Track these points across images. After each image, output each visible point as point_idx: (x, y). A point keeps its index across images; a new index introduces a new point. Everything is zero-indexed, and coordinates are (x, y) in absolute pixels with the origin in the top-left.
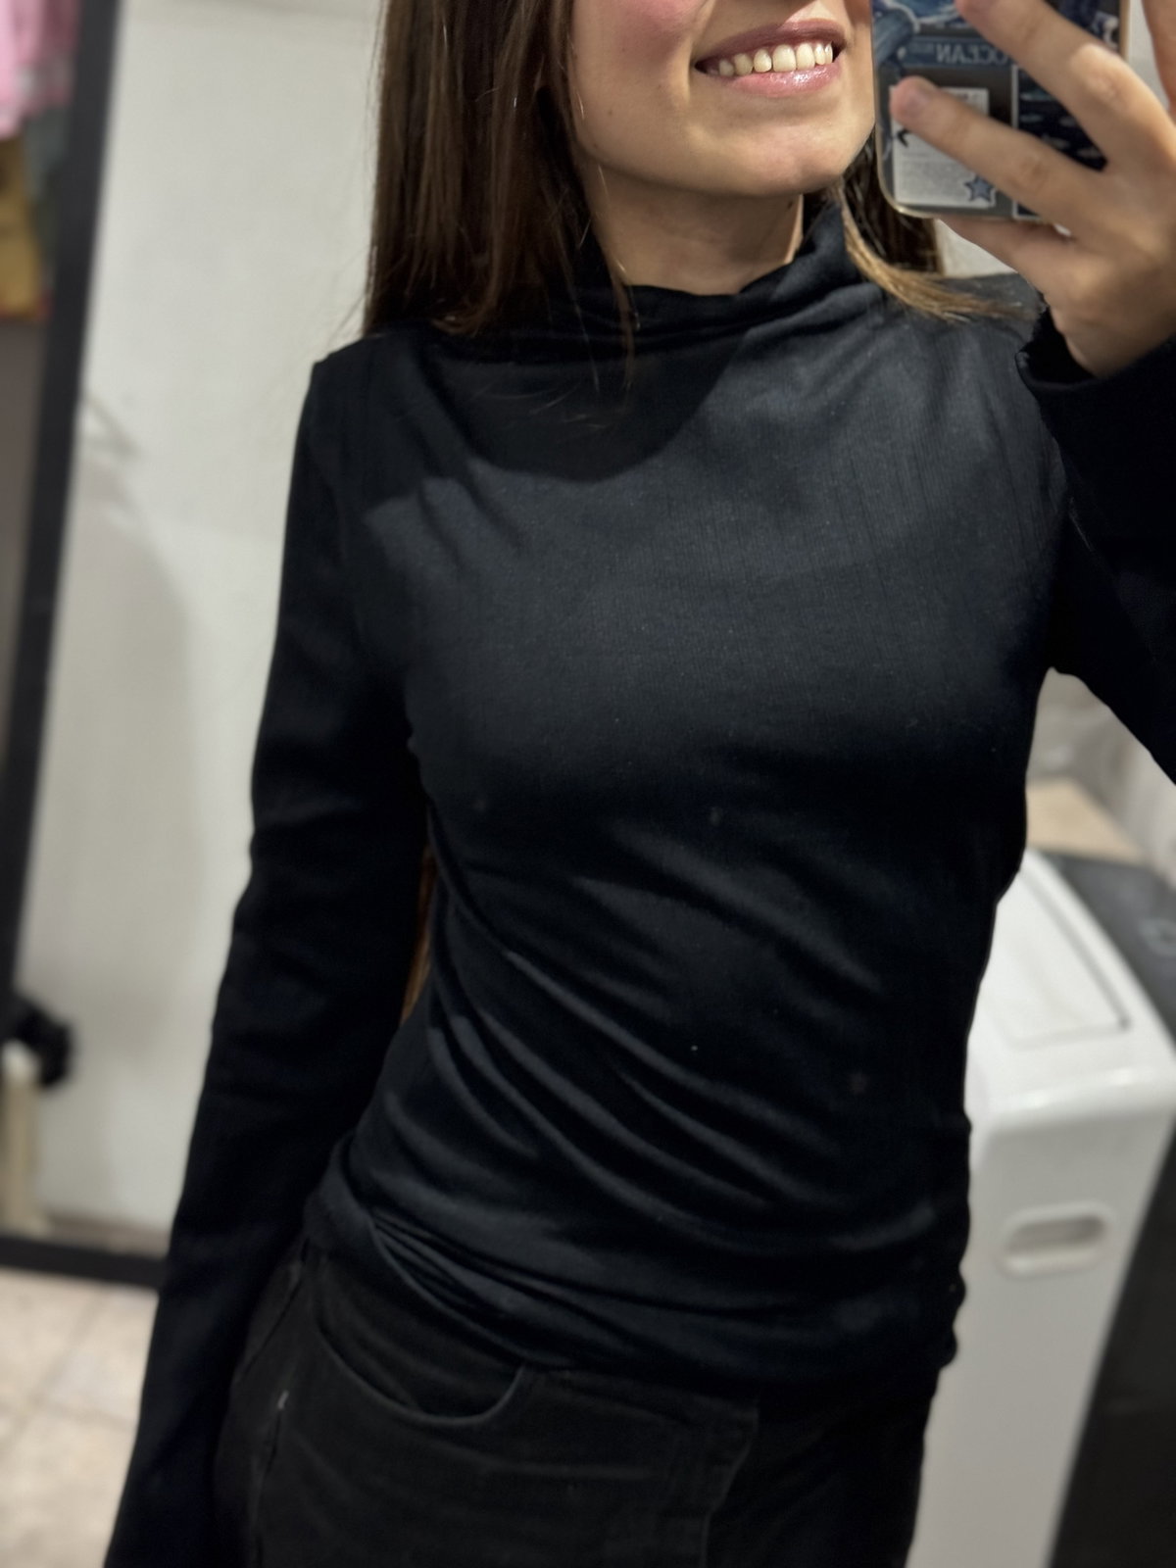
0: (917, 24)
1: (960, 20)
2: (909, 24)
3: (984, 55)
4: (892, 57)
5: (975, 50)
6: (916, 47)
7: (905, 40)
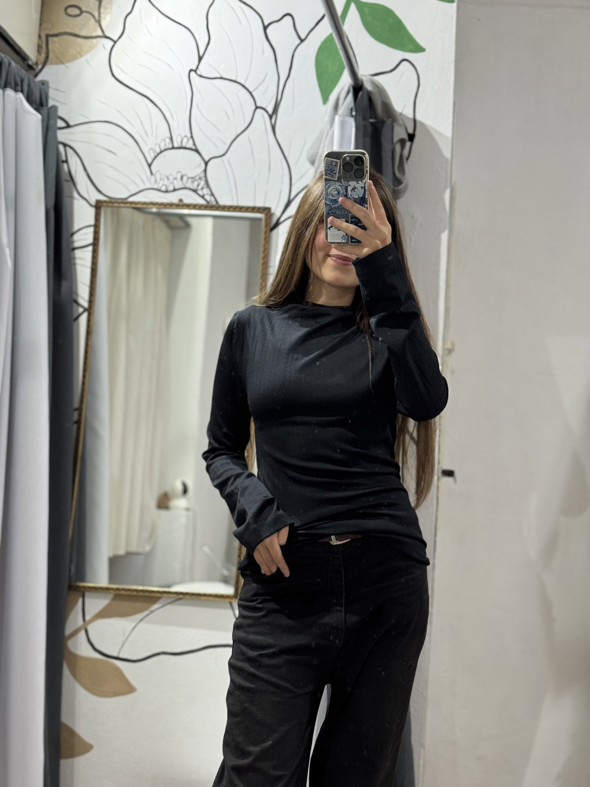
0: (333, 206)
1: (341, 205)
2: (332, 207)
3: (344, 212)
4: (328, 213)
5: (343, 211)
6: (332, 211)
7: (330, 210)
